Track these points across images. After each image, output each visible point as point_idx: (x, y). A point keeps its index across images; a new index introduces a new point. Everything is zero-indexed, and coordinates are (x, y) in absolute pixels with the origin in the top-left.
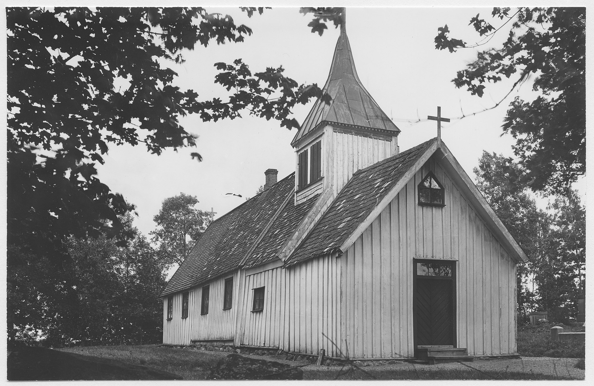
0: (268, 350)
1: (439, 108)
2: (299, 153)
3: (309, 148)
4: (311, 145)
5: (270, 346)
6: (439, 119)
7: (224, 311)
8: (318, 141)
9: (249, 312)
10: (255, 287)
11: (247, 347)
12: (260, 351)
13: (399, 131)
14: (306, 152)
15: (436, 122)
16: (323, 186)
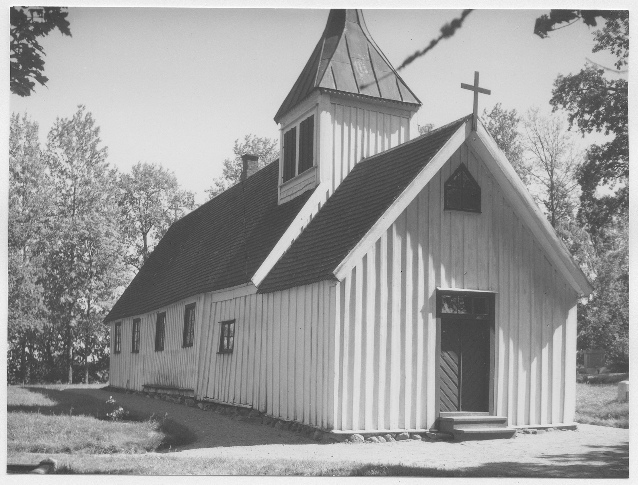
0: (239, 408)
1: (477, 75)
2: (285, 132)
3: (297, 125)
4: (300, 121)
5: (240, 403)
6: (476, 89)
7: (183, 348)
8: (309, 115)
9: (214, 354)
10: (223, 320)
11: (212, 403)
12: (227, 410)
13: (419, 105)
14: (294, 130)
15: (472, 93)
16: (315, 180)
